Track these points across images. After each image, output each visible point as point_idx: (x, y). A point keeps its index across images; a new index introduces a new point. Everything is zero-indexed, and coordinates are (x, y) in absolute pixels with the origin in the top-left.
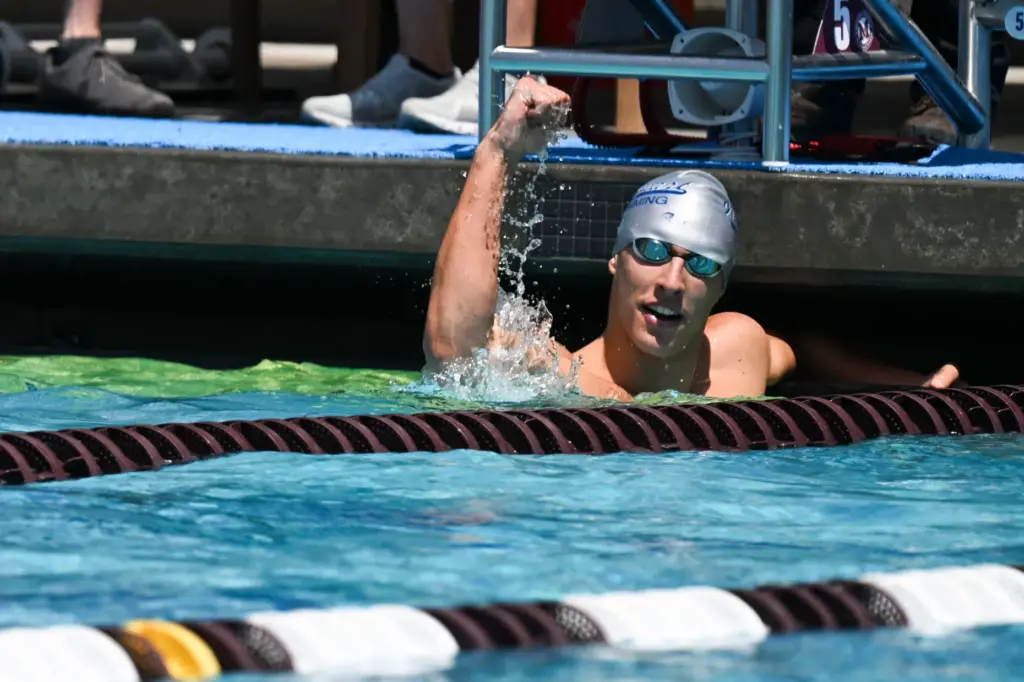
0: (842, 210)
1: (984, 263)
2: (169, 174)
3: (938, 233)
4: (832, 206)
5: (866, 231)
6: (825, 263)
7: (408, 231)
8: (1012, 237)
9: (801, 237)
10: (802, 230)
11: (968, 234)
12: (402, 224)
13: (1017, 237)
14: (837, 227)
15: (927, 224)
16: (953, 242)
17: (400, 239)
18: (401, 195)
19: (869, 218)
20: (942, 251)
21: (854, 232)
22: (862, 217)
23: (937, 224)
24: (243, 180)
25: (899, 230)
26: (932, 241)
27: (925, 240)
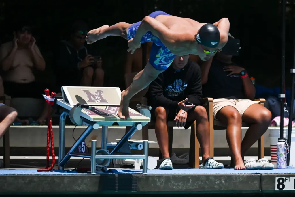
0: (159, 181)
1: (184, 189)
2: (35, 179)
3: (176, 184)
4: (157, 180)
5: (163, 184)
6: (157, 190)
7: (81, 188)
8: (189, 184)
9: (152, 186)
10: (152, 184)
11: (181, 184)
12: (79, 187)
13: (190, 184)
14: (158, 184)
15: (174, 182)
16: (179, 185)
17: (79, 189)
18: (79, 182)
19: (164, 182)
20: (177, 187)
21: (161, 184)
22: (163, 181)
23: (176, 182)
24: (49, 180)
25: (169, 184)
26: (175, 185)
27: (174, 185)
